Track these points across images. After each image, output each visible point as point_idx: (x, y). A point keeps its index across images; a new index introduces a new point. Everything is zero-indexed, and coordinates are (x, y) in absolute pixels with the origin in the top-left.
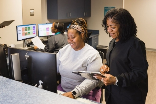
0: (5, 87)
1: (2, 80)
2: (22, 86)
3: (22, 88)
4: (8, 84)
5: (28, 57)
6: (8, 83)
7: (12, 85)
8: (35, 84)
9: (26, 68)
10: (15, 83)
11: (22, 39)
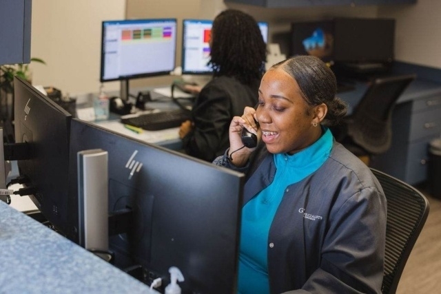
0: (54, 269)
1: (43, 241)
2: (110, 277)
3: (110, 287)
4: (63, 259)
5: (138, 170)
6: (62, 256)
7: (77, 265)
8: (156, 278)
9: (127, 207)
10: (87, 261)
11: (116, 76)
